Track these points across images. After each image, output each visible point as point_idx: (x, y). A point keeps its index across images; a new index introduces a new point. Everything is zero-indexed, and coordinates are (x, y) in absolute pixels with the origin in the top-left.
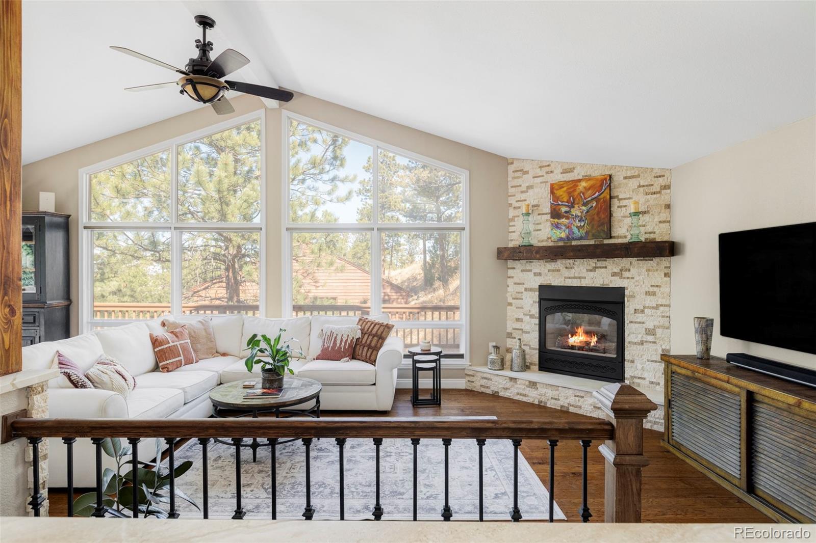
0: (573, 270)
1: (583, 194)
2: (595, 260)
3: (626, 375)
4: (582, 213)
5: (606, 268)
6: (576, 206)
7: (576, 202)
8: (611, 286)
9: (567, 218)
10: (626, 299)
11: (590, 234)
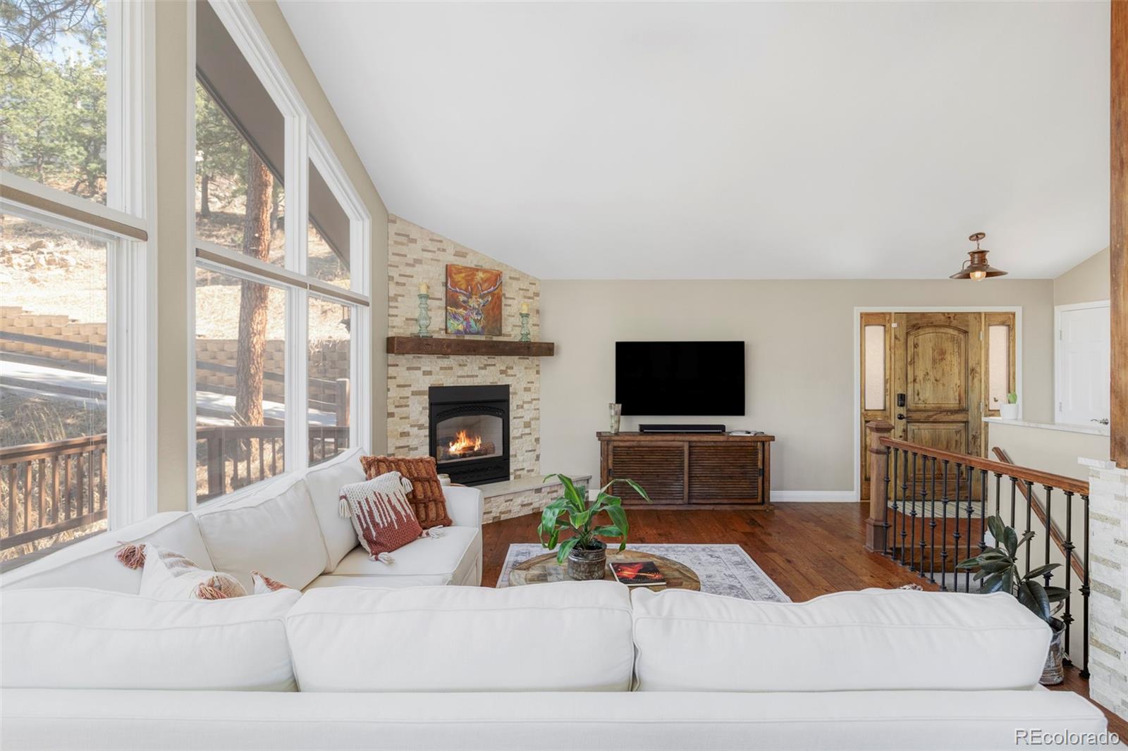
0: (466, 368)
1: (480, 285)
2: (486, 357)
3: (511, 470)
4: (479, 305)
5: (494, 365)
6: (474, 297)
7: (474, 293)
8: (499, 384)
9: (465, 309)
10: (511, 396)
11: (486, 330)
